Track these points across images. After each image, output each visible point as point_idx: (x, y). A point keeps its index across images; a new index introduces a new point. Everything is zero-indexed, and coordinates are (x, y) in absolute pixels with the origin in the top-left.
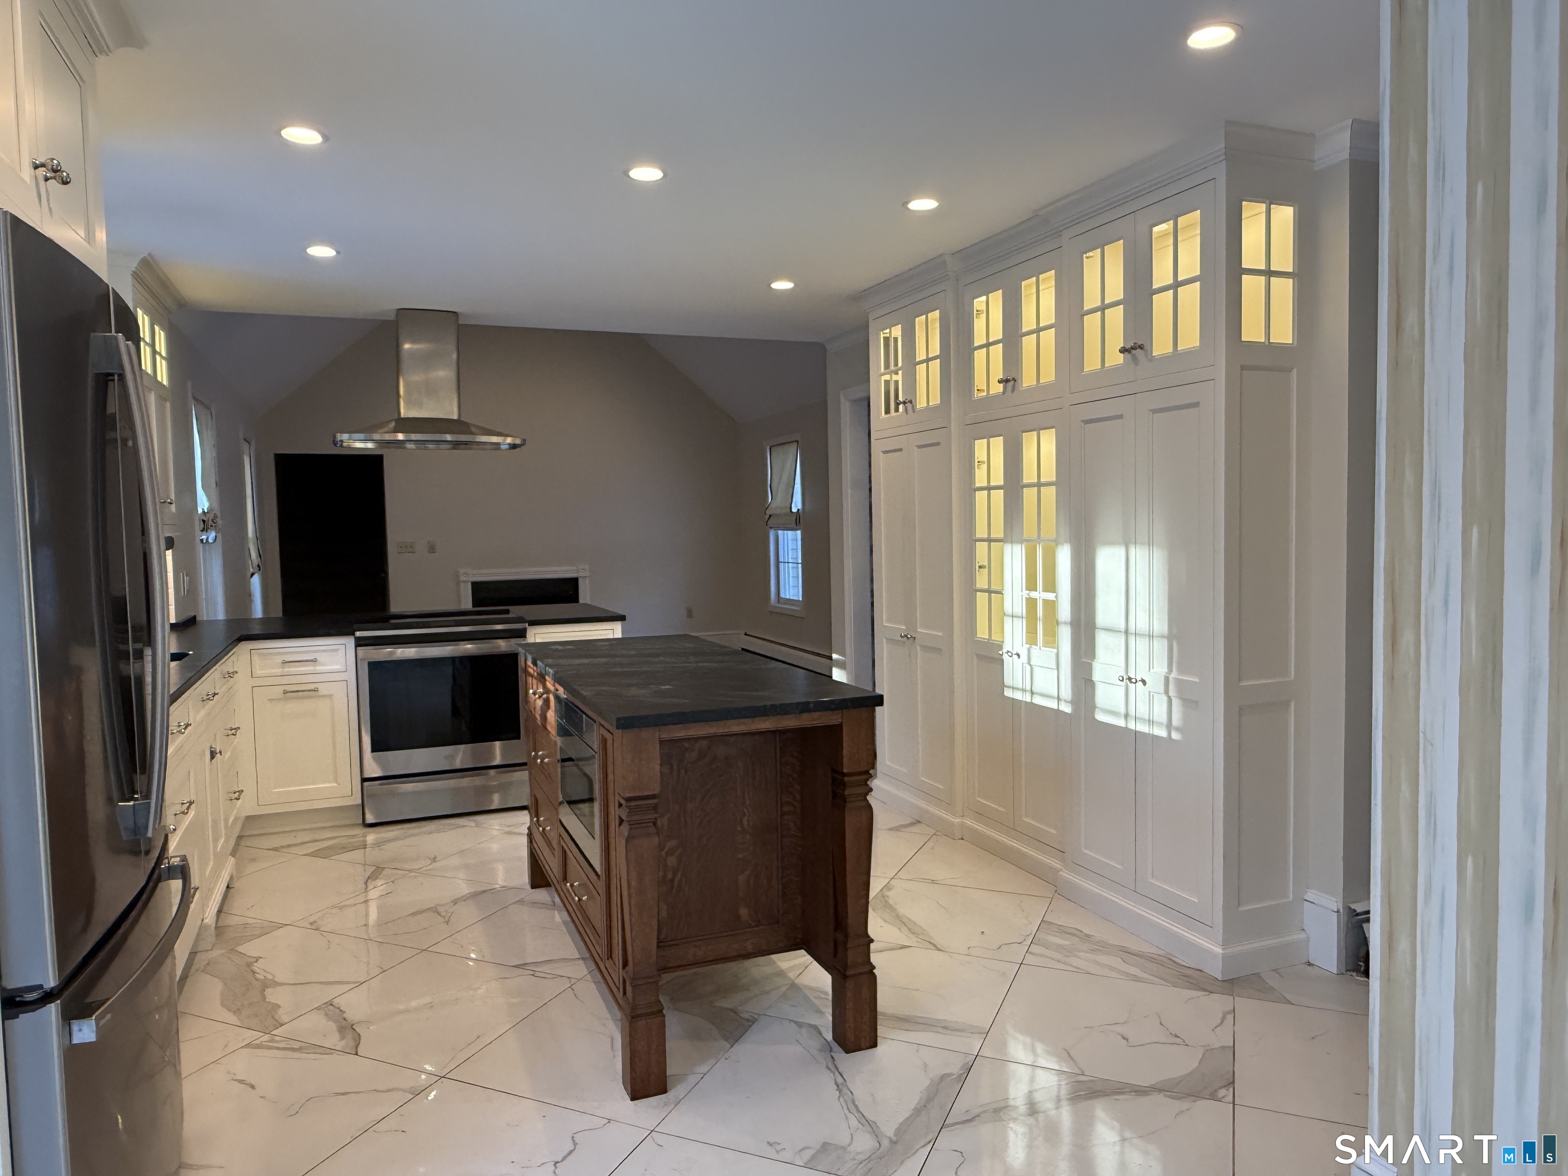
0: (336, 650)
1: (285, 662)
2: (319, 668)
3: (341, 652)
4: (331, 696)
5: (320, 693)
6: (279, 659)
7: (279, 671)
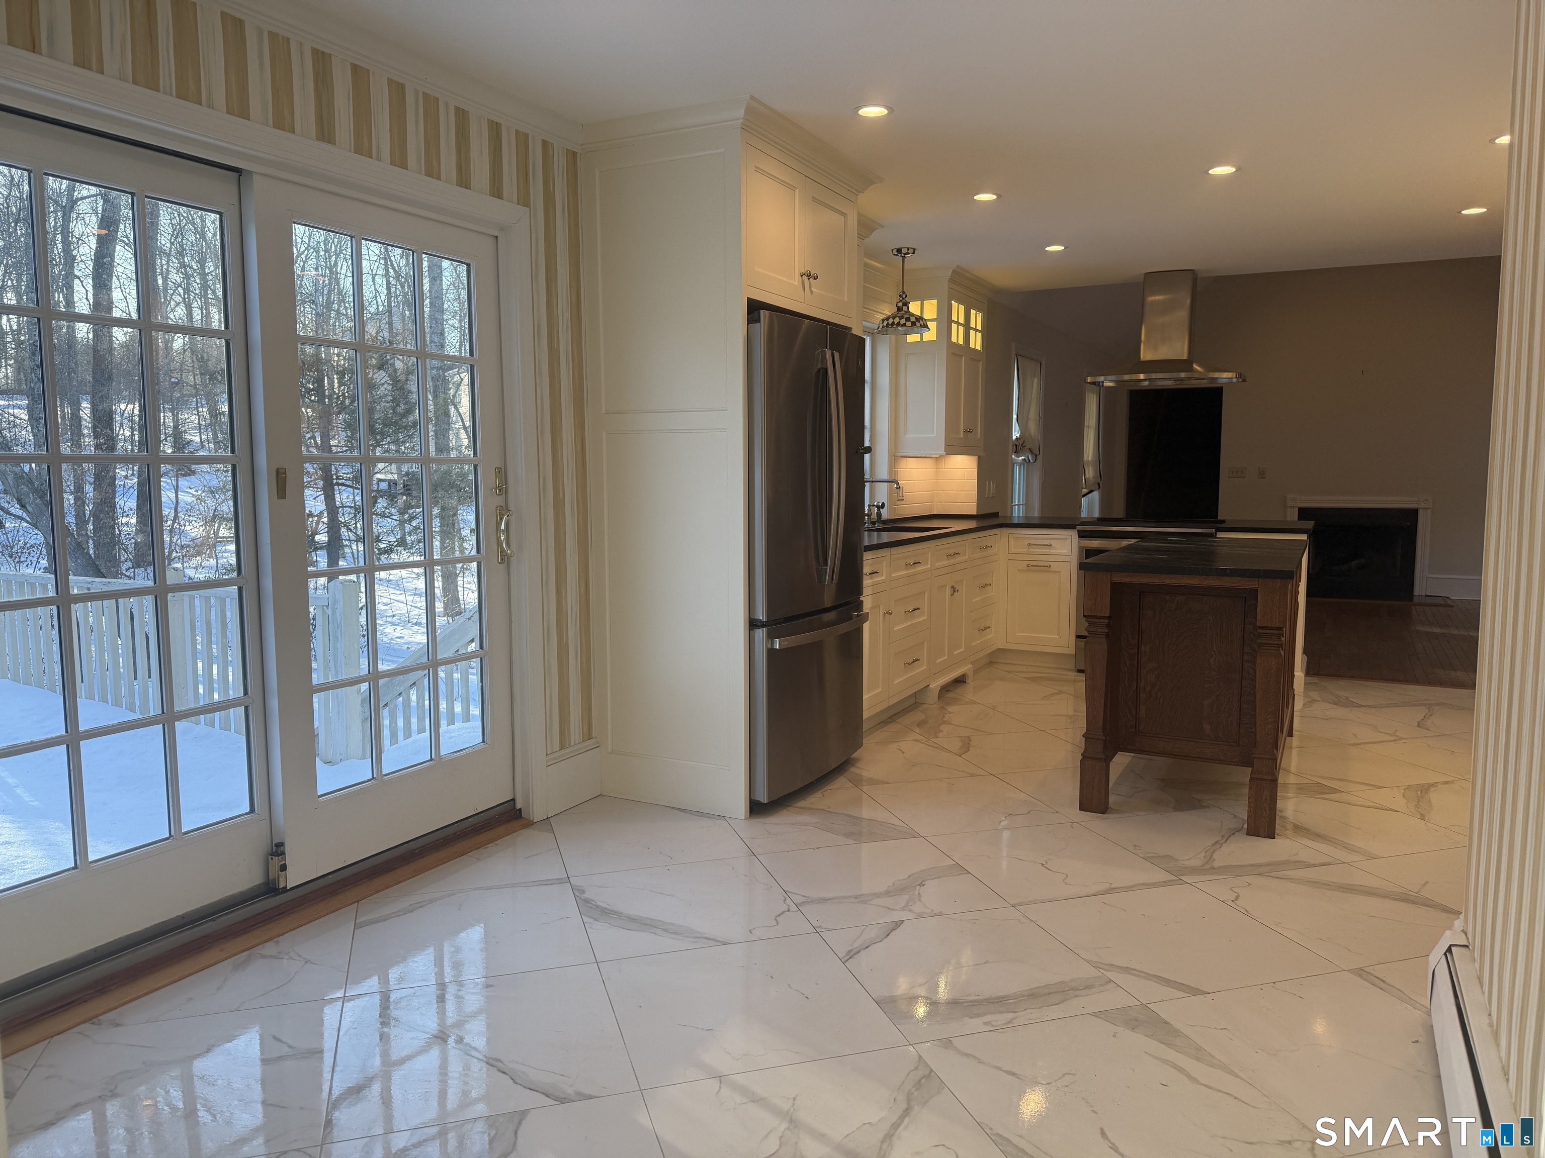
0: (1066, 539)
1: (1030, 545)
2: (1053, 551)
3: (1069, 541)
4: (1059, 572)
5: (1051, 569)
6: (1027, 542)
7: (1025, 550)
